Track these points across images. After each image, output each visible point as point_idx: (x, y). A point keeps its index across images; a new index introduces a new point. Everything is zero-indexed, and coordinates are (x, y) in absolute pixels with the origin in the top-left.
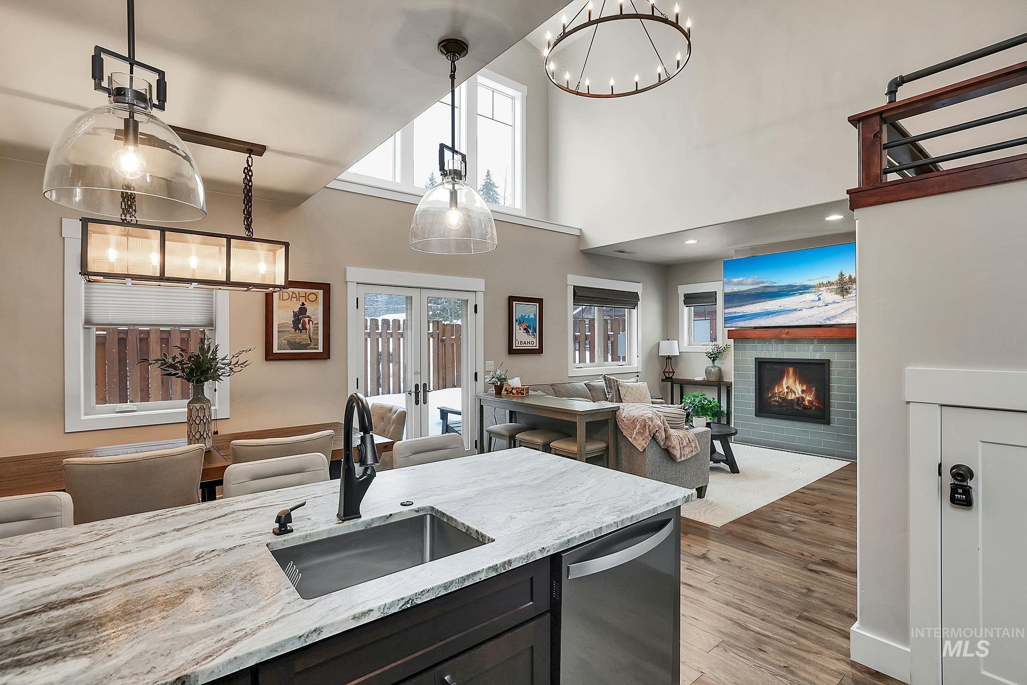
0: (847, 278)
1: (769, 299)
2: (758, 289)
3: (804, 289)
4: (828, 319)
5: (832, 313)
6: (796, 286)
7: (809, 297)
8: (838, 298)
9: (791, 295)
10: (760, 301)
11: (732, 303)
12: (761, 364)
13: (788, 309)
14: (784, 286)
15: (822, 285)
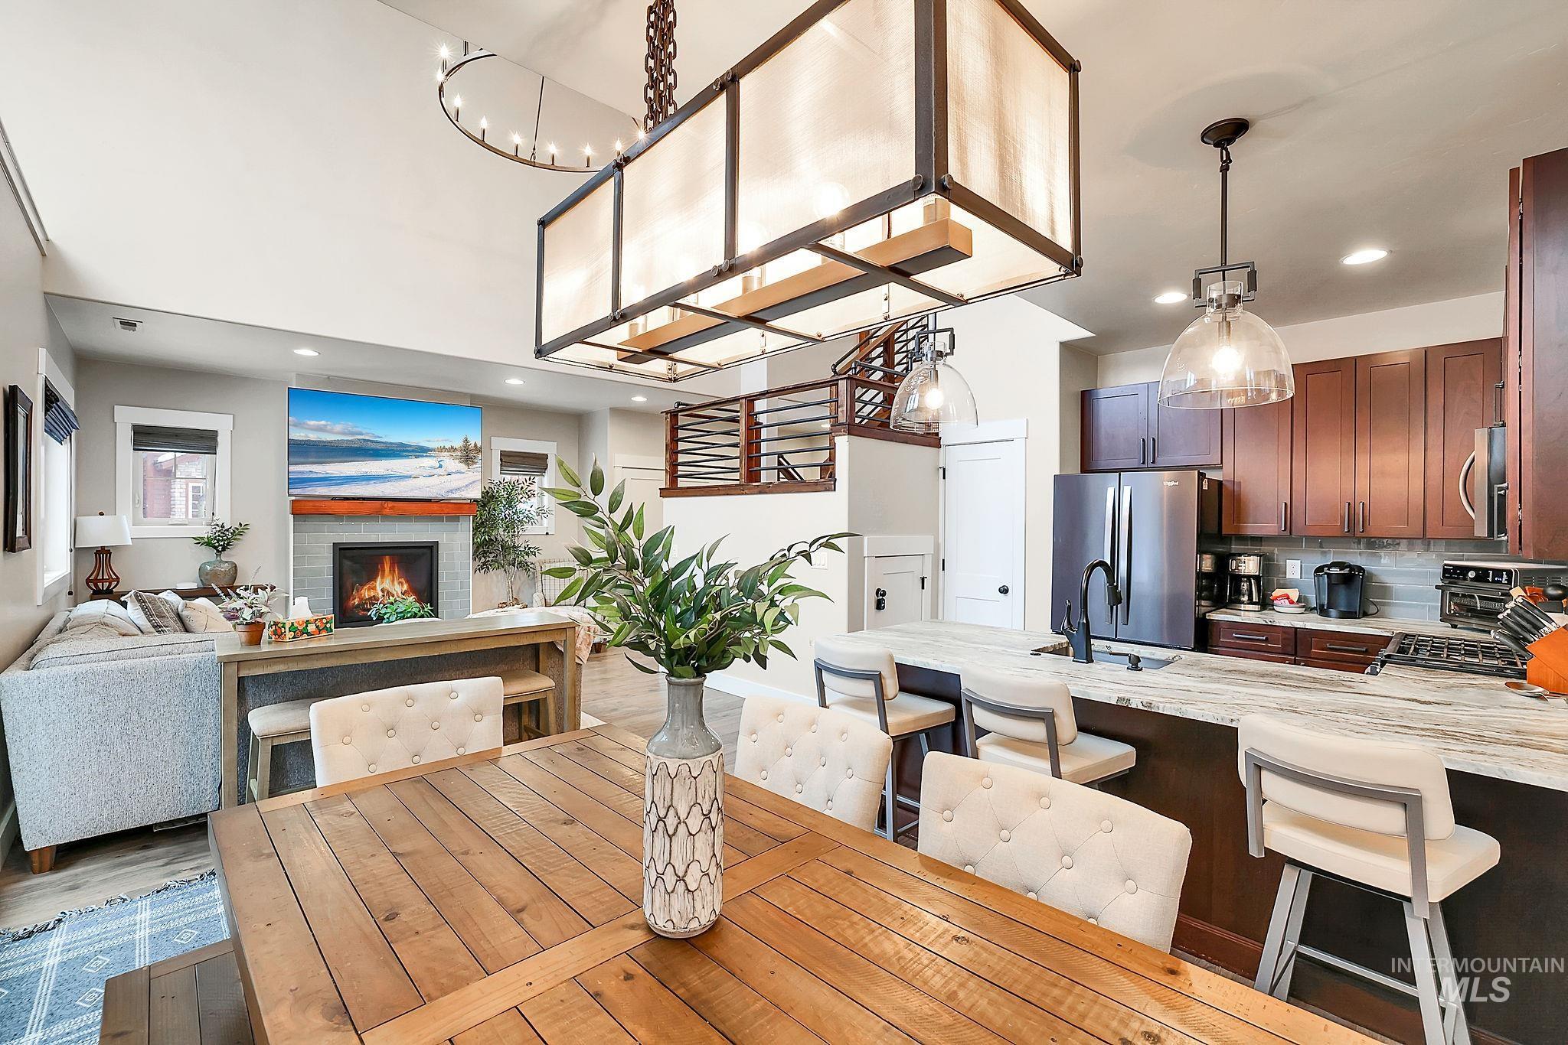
0: (473, 445)
1: (371, 458)
2: (351, 441)
3: (421, 451)
4: (451, 491)
5: (455, 485)
6: (410, 446)
7: (427, 462)
8: (463, 467)
9: (403, 456)
10: (357, 459)
11: (307, 457)
12: (342, 552)
13: (398, 474)
14: (393, 444)
15: (442, 449)
